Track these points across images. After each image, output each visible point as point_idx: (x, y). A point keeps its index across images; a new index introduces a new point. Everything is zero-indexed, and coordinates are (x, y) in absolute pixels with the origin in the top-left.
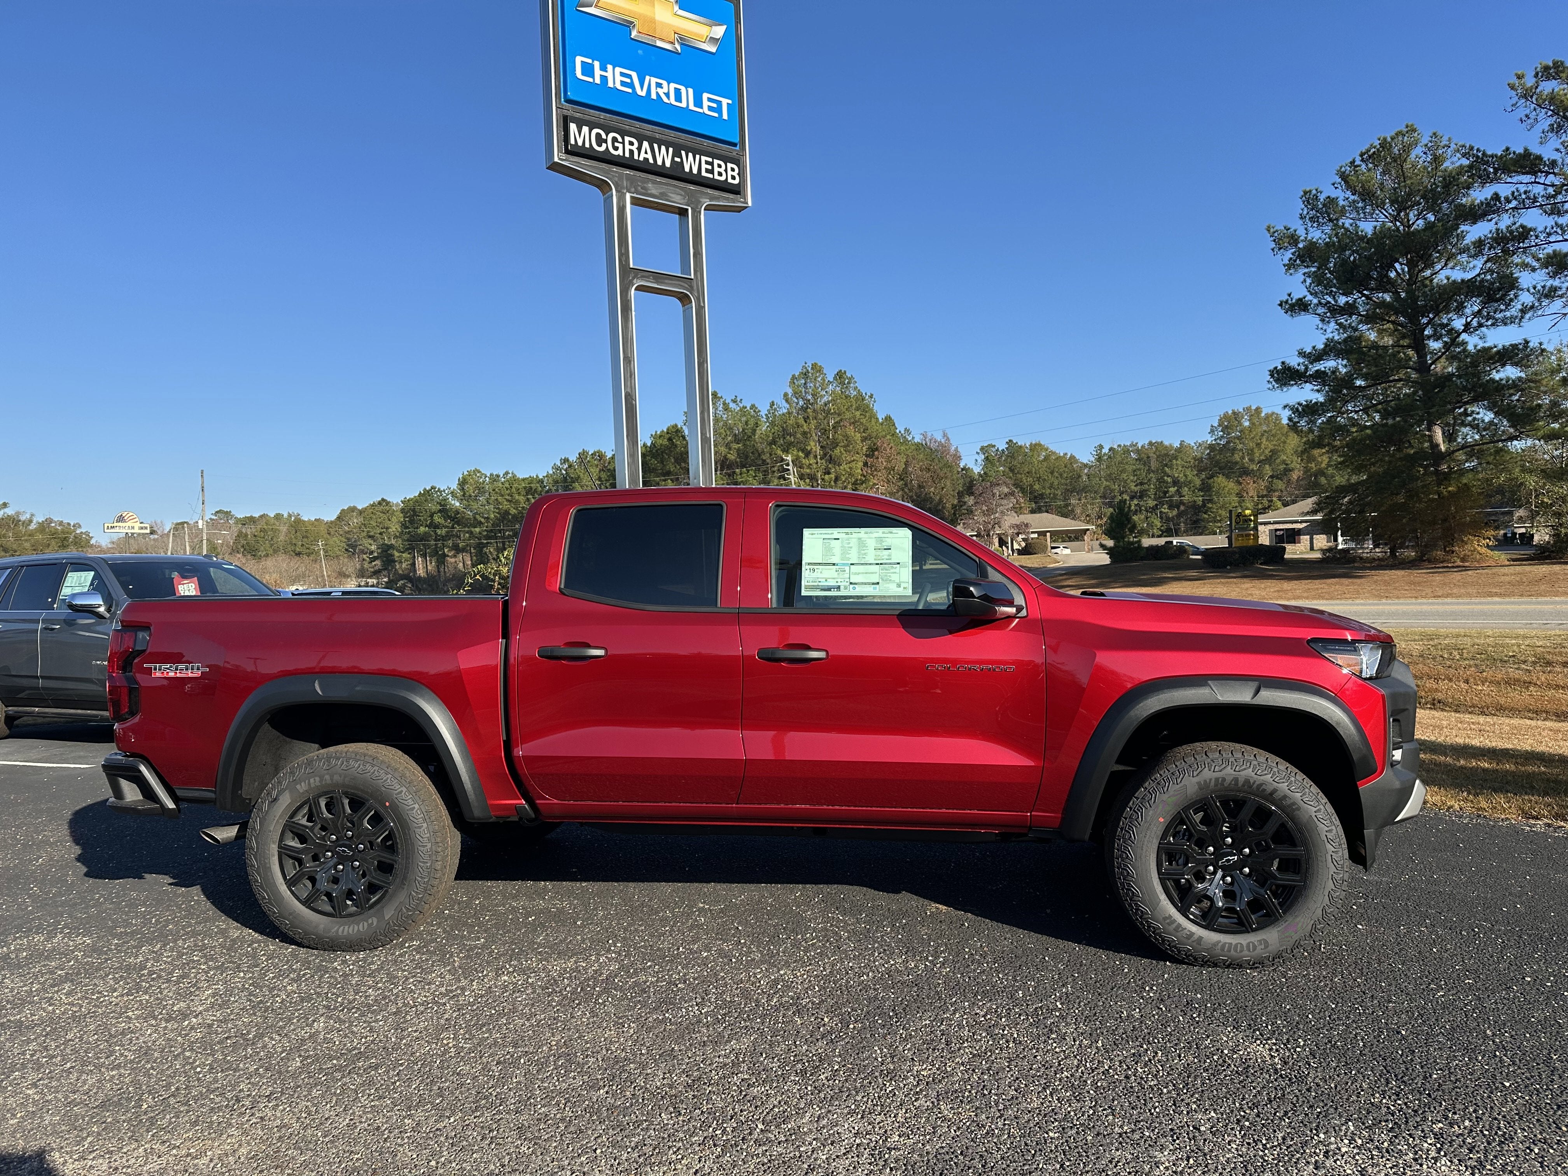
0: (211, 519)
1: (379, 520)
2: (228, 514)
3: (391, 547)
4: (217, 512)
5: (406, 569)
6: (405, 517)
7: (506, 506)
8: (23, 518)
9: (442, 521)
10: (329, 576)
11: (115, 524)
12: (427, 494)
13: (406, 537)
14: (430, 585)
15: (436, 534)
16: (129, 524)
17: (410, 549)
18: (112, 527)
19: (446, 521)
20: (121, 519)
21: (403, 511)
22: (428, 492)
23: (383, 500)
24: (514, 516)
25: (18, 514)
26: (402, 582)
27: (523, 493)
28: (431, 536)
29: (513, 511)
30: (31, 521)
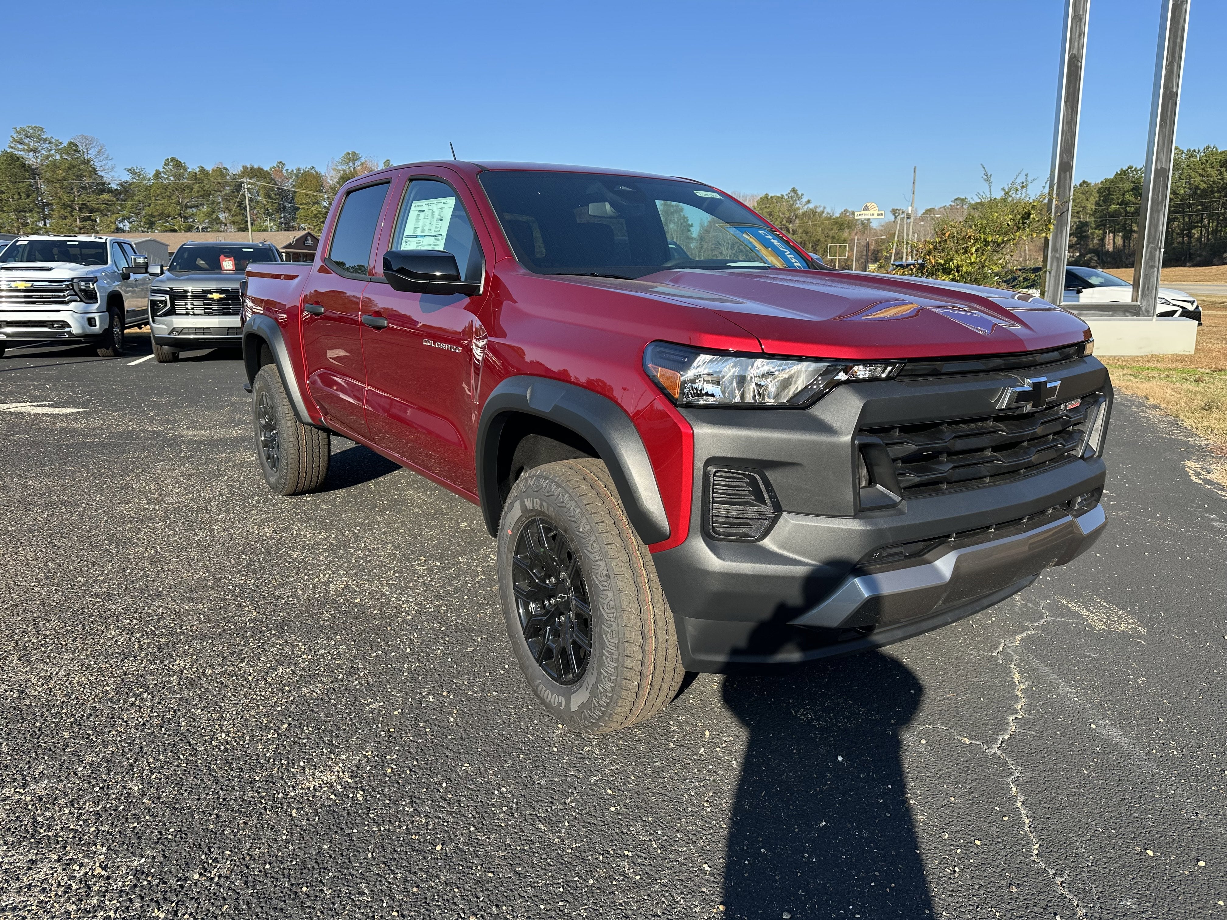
0: (951, 205)
1: (1078, 201)
2: (963, 200)
3: (1086, 224)
4: (956, 200)
5: (1097, 244)
6: (1100, 196)
7: (1197, 180)
8: (818, 210)
9: (1132, 199)
10: (1029, 250)
11: (862, 212)
12: (1123, 175)
13: (1098, 215)
14: (1114, 259)
15: (1126, 211)
16: (871, 212)
17: (1101, 225)
18: (860, 215)
19: (1136, 198)
20: (866, 208)
21: (1099, 191)
22: (1125, 172)
23: (1084, 182)
24: (1204, 191)
25: (816, 207)
26: (1089, 255)
27: (1217, 166)
28: (1121, 213)
29: (1203, 186)
30: (823, 212)
